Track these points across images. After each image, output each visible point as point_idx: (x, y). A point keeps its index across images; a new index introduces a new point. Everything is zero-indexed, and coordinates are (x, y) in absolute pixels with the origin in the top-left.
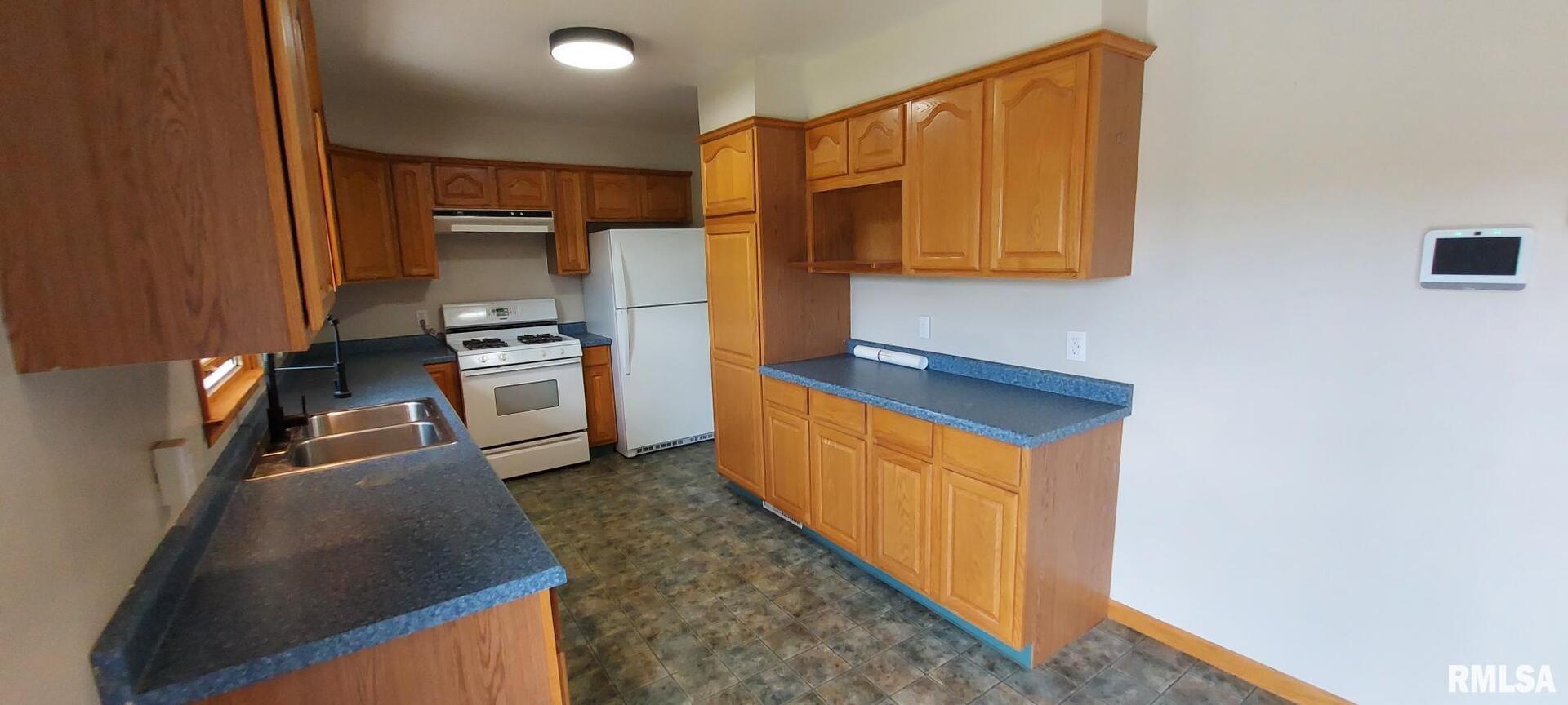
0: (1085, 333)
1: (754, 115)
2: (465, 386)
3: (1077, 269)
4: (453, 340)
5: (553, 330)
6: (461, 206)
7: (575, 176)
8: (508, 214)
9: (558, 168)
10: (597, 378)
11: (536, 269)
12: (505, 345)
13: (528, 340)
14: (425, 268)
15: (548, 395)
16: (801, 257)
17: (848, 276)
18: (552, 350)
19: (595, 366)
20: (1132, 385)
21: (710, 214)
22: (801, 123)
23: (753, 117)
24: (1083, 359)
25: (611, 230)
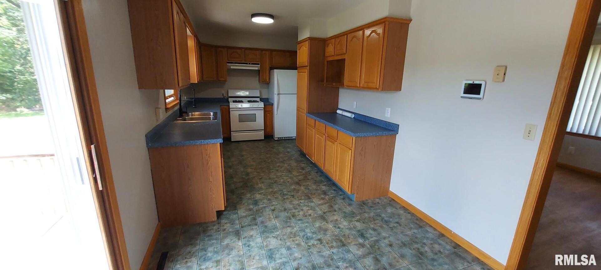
0: (390, 109)
1: (309, 37)
2: (231, 112)
3: (378, 88)
4: (230, 99)
5: (258, 99)
6: (234, 61)
7: (267, 53)
8: (247, 64)
9: (262, 50)
10: (268, 115)
11: (254, 81)
12: (243, 102)
13: (249, 102)
14: (224, 78)
15: (252, 118)
16: (322, 81)
17: (339, 88)
18: (255, 105)
19: (268, 111)
20: (399, 125)
21: (299, 66)
22: (324, 39)
23: (308, 37)
24: (389, 116)
25: (275, 70)
